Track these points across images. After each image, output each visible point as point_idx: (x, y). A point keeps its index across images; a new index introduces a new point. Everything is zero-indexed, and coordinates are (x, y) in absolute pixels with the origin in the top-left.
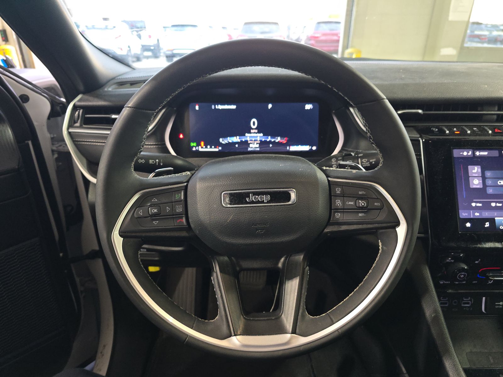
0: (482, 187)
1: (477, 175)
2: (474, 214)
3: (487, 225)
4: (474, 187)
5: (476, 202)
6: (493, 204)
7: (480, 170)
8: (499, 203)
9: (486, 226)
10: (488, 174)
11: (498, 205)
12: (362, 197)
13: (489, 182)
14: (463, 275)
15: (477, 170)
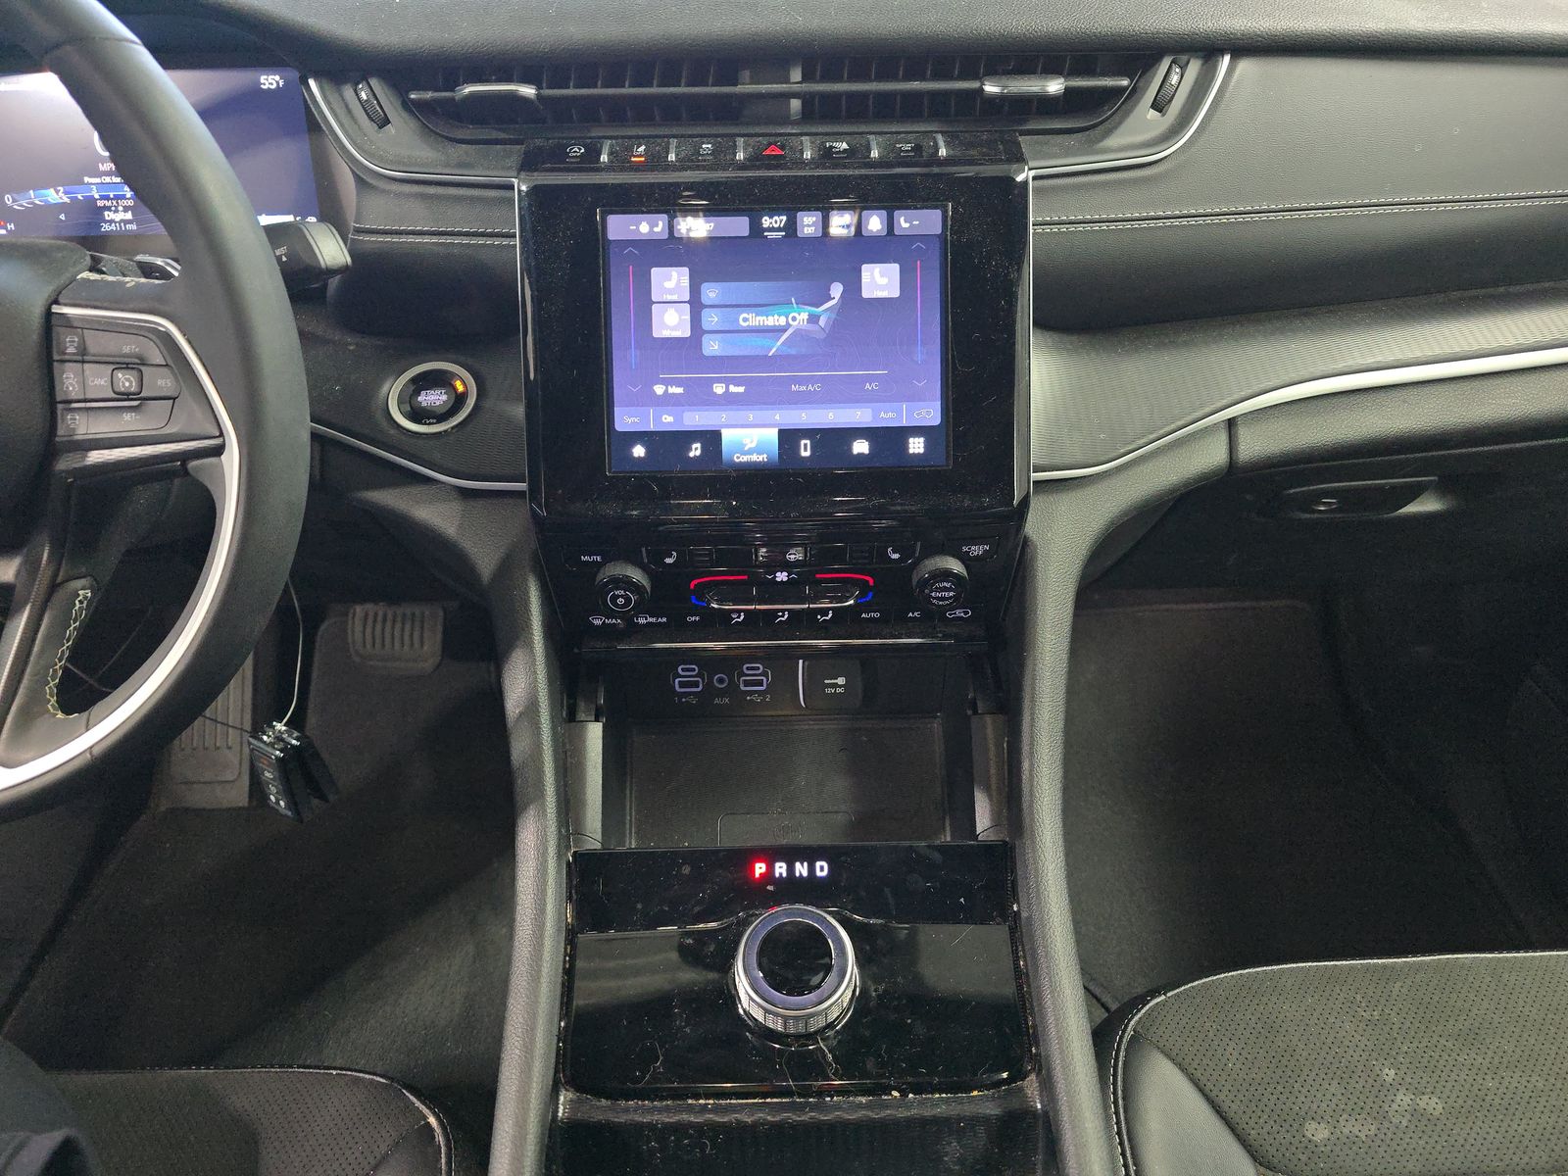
0: (687, 334)
1: (675, 298)
2: (658, 418)
3: (696, 451)
4: (666, 334)
5: (667, 383)
6: (719, 389)
7: (686, 281)
8: (737, 385)
9: (692, 454)
10: (711, 292)
11: (733, 389)
12: (128, 364)
13: (711, 319)
14: (622, 596)
15: (679, 281)
